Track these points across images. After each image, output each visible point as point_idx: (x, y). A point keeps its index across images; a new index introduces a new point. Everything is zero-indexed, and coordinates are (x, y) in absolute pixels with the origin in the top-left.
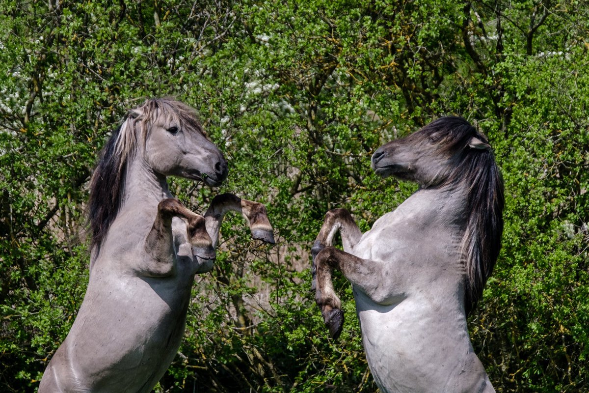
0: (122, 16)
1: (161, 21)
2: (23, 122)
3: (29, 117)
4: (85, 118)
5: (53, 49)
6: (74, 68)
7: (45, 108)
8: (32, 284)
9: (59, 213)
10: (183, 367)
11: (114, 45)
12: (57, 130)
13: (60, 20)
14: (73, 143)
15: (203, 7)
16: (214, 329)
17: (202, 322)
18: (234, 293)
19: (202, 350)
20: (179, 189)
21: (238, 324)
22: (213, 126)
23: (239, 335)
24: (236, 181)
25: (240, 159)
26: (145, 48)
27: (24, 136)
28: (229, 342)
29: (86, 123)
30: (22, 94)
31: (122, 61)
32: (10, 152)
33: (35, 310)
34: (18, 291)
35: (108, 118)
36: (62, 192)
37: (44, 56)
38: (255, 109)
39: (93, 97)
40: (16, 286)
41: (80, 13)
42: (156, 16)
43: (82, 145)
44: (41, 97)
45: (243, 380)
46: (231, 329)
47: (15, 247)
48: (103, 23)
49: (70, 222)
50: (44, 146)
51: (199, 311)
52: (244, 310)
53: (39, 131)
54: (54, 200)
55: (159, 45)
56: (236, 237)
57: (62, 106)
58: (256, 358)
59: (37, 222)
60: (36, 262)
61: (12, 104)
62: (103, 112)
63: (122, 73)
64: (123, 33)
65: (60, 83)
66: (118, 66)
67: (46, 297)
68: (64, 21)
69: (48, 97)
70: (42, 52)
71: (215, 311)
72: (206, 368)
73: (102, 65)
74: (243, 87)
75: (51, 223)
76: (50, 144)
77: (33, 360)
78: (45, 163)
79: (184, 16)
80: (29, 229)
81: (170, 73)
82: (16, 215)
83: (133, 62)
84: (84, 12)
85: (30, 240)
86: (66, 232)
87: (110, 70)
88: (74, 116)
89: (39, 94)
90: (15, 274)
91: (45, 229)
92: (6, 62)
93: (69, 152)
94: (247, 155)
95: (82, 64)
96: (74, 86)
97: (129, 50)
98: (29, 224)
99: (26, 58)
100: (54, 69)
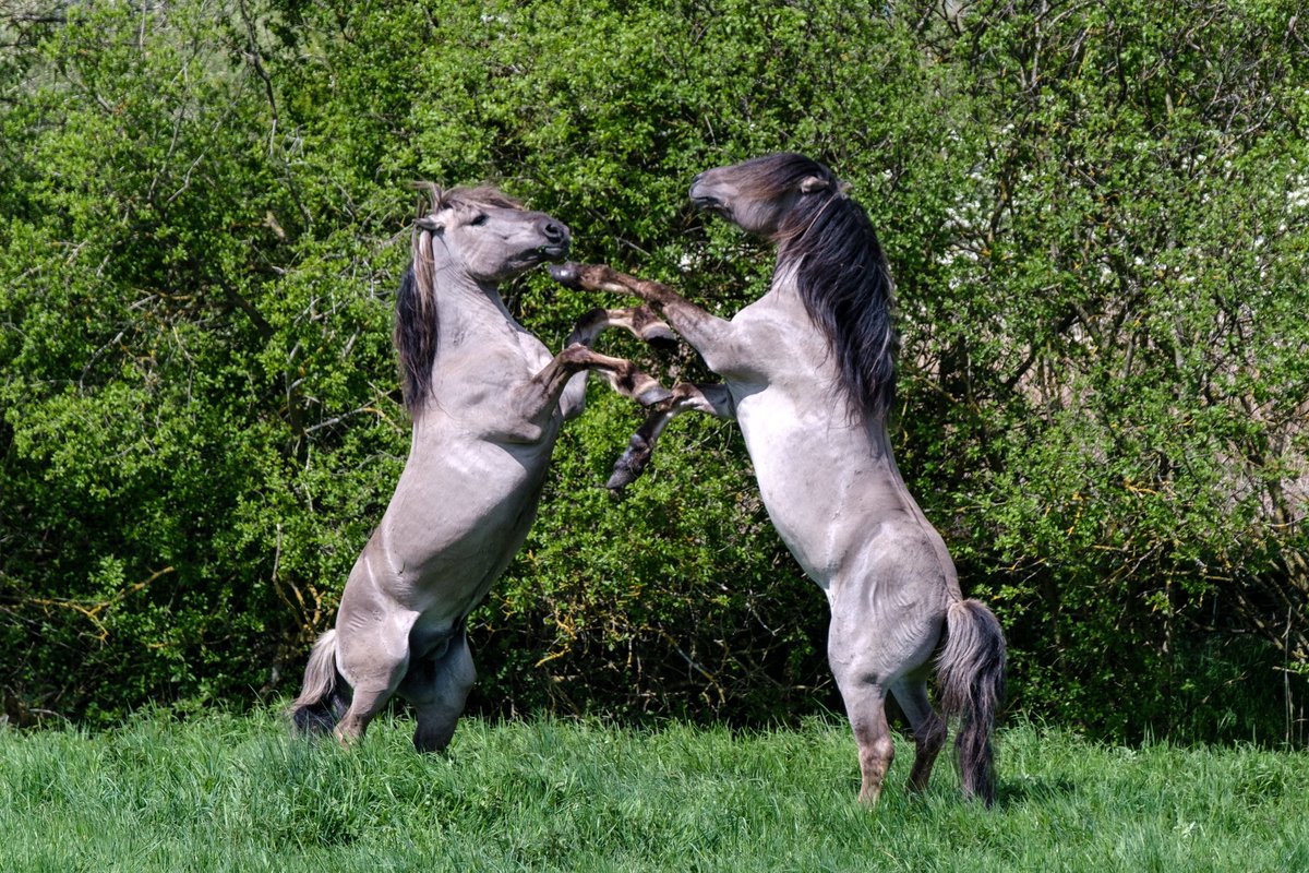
0: (1122, 98)
1: (1175, 106)
2: (986, 241)
3: (994, 234)
4: (1072, 237)
5: (1028, 142)
6: (1056, 169)
7: (1017, 222)
8: (997, 464)
9: (1034, 366)
10: (1200, 579)
11: (1111, 138)
12: (1031, 252)
13: (1037, 102)
14: (1055, 271)
15: (1231, 88)
16: (1243, 526)
17: (1227, 517)
18: (1271, 478)
19: (1225, 556)
20: (1197, 335)
21: (1274, 520)
22: (1243, 251)
23: (1275, 535)
24: (1274, 325)
25: (1280, 296)
26: (1153, 142)
27: (988, 260)
28: (1262, 545)
29: (1072, 244)
30: (984, 202)
31: (1123, 159)
32: (967, 282)
33: (1001, 500)
34: (977, 474)
35: (1104, 238)
36: (1039, 338)
37: (1015, 151)
38: (1300, 228)
39: (1082, 208)
40: (974, 465)
41: (1065, 93)
42: (1168, 99)
43: (1067, 275)
44: (1011, 206)
45: (1279, 596)
46: (1265, 526)
47: (974, 413)
48: (1096, 108)
49: (1050, 378)
50: (1015, 274)
51: (1224, 501)
52: (1284, 501)
53: (1008, 254)
54: (1027, 348)
55: (1171, 138)
56: (1274, 402)
57: (1039, 219)
58: (1297, 566)
59: (1004, 379)
60: (1003, 432)
61: (970, 216)
62: (1096, 229)
63: (1122, 177)
64: (1123, 122)
65: (1037, 188)
66: (1116, 166)
67: (1016, 482)
68: (1042, 103)
69: (1020, 207)
70: (1014, 145)
71: (1244, 502)
72: (1231, 580)
73: (1095, 165)
74: (1284, 197)
75: (1024, 379)
76: (1023, 273)
77: (997, 568)
78: (1016, 298)
79: (1205, 99)
80: (994, 387)
81: (1186, 177)
82: (975, 369)
83: (1136, 160)
84: (1070, 92)
85: (996, 403)
86: (1044, 392)
87: (1105, 172)
88: (1055, 234)
89: (1008, 203)
90: (972, 450)
91: (1016, 388)
92: (962, 158)
93: (1048, 283)
94: (1290, 289)
95: (1068, 163)
96: (1057, 193)
97: (1132, 145)
98: (995, 381)
99: (990, 153)
100: (1029, 170)
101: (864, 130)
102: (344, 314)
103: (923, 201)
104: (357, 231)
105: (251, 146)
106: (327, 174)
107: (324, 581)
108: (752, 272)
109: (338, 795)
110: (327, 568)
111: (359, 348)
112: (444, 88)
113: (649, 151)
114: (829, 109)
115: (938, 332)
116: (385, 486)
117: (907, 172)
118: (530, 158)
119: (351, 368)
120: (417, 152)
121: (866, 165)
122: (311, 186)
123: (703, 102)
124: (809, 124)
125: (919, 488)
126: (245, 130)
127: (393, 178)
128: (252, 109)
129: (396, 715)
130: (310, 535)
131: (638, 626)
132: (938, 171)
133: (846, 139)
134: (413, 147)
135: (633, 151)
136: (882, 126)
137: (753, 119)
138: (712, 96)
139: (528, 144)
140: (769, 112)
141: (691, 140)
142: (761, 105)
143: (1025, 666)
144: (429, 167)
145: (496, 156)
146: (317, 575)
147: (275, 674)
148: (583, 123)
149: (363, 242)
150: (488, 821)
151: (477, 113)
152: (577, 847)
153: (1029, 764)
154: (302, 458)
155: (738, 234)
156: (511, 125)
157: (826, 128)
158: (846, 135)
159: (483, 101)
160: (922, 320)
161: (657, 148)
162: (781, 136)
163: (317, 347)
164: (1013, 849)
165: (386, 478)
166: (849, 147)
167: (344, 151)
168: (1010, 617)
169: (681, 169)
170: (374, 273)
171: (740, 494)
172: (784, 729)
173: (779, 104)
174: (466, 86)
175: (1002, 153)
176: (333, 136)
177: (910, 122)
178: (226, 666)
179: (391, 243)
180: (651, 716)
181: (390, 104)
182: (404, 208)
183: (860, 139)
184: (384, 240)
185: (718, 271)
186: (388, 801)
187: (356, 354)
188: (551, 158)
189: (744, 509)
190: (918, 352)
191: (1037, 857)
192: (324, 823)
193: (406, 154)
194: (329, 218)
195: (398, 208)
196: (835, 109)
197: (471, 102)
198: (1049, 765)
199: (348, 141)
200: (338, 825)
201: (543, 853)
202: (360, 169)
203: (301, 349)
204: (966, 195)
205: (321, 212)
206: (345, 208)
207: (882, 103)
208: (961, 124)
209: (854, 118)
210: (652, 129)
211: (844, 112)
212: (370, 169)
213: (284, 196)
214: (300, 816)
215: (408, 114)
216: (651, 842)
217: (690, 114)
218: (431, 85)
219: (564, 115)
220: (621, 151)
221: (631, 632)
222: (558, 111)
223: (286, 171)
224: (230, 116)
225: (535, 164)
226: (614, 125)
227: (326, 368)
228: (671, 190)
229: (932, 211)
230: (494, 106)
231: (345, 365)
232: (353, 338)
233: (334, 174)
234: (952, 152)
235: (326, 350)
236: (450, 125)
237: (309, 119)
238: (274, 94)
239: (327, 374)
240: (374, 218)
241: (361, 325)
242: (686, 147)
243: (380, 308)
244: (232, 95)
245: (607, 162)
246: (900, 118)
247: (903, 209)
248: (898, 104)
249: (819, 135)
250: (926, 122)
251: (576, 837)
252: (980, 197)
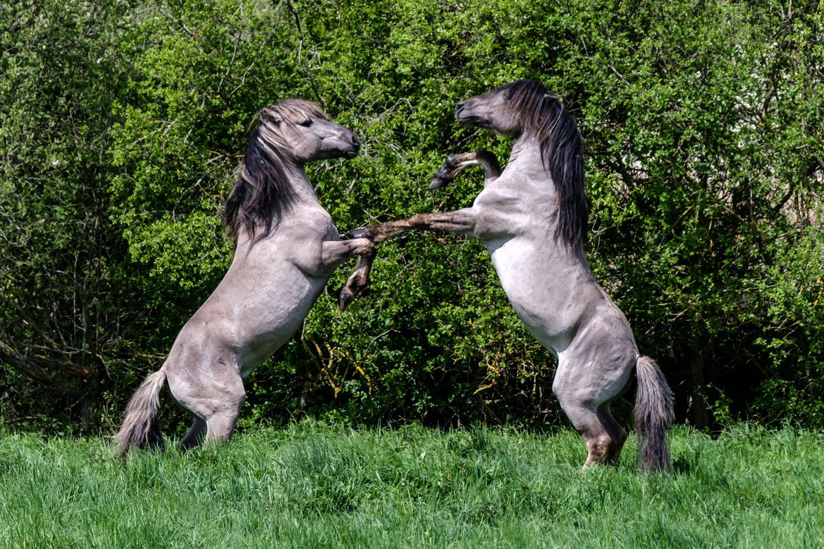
2: (761, 117)
3: (766, 113)
4: (815, 114)
5: (786, 54)
6: (804, 71)
7: (780, 105)
8: (769, 260)
9: (792, 198)
12: (790, 124)
13: (792, 28)
14: (804, 136)
27: (762, 129)
29: (815, 119)
30: (759, 93)
32: (749, 143)
33: (772, 283)
34: (756, 267)
36: (795, 179)
37: (779, 59)
39: (821, 96)
40: (755, 261)
41: (809, 23)
43: (812, 138)
44: (776, 95)
47: (754, 228)
49: (802, 205)
50: (780, 138)
53: (775, 125)
54: (787, 186)
57: (794, 103)
59: (773, 205)
60: (773, 240)
61: (751, 101)
65: (793, 83)
67: (781, 271)
68: (795, 29)
69: (782, 95)
70: (777, 56)
75: (786, 206)
76: (784, 137)
77: (769, 327)
78: (781, 153)
80: (767, 211)
82: (755, 199)
84: (812, 22)
85: (768, 221)
86: (798, 214)
88: (805, 113)
89: (774, 94)
90: (754, 251)
91: (781, 211)
92: (745, 64)
93: (801, 144)
95: (812, 68)
96: (805, 86)
98: (767, 207)
99: (763, 61)
100: (787, 71)
101: (683, 45)
102: (347, 166)
103: (722, 91)
104: (355, 112)
105: (286, 57)
106: (336, 75)
107: (335, 340)
108: (612, 137)
109: (344, 480)
110: (337, 331)
111: (358, 188)
112: (412, 19)
113: (545, 59)
114: (661, 32)
115: (731, 176)
116: (375, 278)
117: (710, 73)
118: (468, 64)
119: (352, 201)
120: (394, 61)
121: (684, 69)
122: (325, 83)
123: (580, 28)
124: (648, 42)
125: (720, 277)
126: (281, 46)
127: (379, 77)
128: (285, 33)
129: (382, 427)
130: (326, 310)
131: (540, 367)
132: (730, 72)
133: (672, 51)
134: (392, 57)
135: (535, 60)
136: (694, 43)
137: (611, 39)
138: (585, 24)
139: (467, 55)
140: (622, 34)
141: (572, 52)
142: (617, 30)
143: (788, 390)
144: (403, 70)
145: (446, 63)
146: (330, 336)
147: (303, 401)
148: (502, 42)
149: (360, 119)
150: (443, 495)
151: (434, 35)
152: (500, 511)
153: (790, 454)
155: (603, 113)
156: (456, 43)
157: (659, 44)
158: (671, 49)
159: (437, 27)
160: (722, 168)
161: (550, 58)
162: (630, 50)
163: (330, 188)
164: (780, 509)
165: (376, 272)
166: (673, 57)
167: (347, 60)
168: (778, 359)
169: (566, 71)
170: (367, 139)
171: (605, 281)
172: (634, 433)
173: (628, 29)
174: (426, 18)
175: (771, 59)
176: (339, 50)
177: (712, 41)
178: (270, 396)
179: (378, 120)
180: (548, 426)
181: (376, 30)
182: (387, 98)
183: (680, 52)
184: (374, 118)
185: (590, 137)
186: (377, 483)
187: (356, 192)
188: (482, 64)
189: (608, 291)
190: (718, 188)
191: (795, 513)
192: (335, 498)
193: (387, 62)
194: (337, 104)
195: (382, 97)
196: (664, 32)
197: (430, 28)
198: (803, 454)
199: (350, 54)
200: (344, 499)
201: (479, 516)
202: (357, 72)
203: (319, 189)
204: (748, 88)
205: (332, 100)
206: (347, 97)
207: (694, 28)
208: (744, 42)
209: (677, 38)
210: (547, 45)
211: (670, 34)
212: (364, 72)
213: (308, 89)
214: (320, 493)
215: (388, 36)
216: (548, 507)
217: (571, 35)
218: (404, 17)
219: (490, 37)
220: (527, 60)
221: (536, 371)
222: (486, 34)
223: (309, 73)
224: (272, 38)
225: (471, 68)
226: (522, 43)
227: (336, 201)
228: (560, 85)
229: (727, 97)
230: (445, 31)
231: (348, 199)
232: (354, 181)
233: (340, 75)
234: (739, 60)
235: (336, 190)
236: (416, 43)
237: (323, 40)
238: (301, 24)
239: (337, 205)
240: (367, 103)
241: (359, 174)
242: (569, 57)
243: (371, 162)
244: (273, 24)
245: (518, 66)
246: (706, 38)
247: (708, 96)
248: (705, 29)
249: (654, 49)
250: (723, 41)
251: (500, 504)
252: (757, 89)
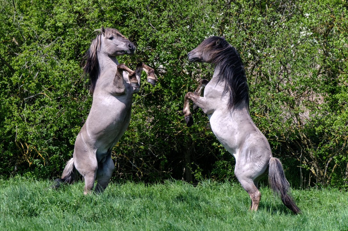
0: (254, 5)
1: (269, 7)
4: (240, 45)
5: (227, 18)
6: (235, 25)
10: (276, 141)
11: (251, 17)
13: (230, 7)
15: (284, 2)
16: (288, 126)
17: (284, 123)
18: (296, 112)
19: (283, 134)
20: (275, 72)
21: (297, 124)
22: (288, 49)
23: (297, 128)
24: (297, 69)
25: (298, 61)
26: (262, 18)
28: (294, 131)
29: (240, 47)
31: (254, 23)
35: (249, 45)
37: (224, 20)
38: (304, 42)
39: (243, 36)
41: (238, 4)
42: (267, 6)
45: (299, 146)
46: (295, 126)
48: (246, 8)
51: (283, 119)
52: (300, 119)
55: (268, 17)
56: (297, 91)
57: (231, 40)
58: (304, 137)
62: (247, 42)
63: (254, 27)
64: (254, 12)
65: (230, 31)
66: (252, 24)
68: (231, 7)
70: (223, 19)
71: (289, 119)
72: (285, 141)
73: (246, 24)
74: (299, 34)
79: (277, 5)
81: (272, 28)
83: (258, 23)
84: (239, 4)
87: (249, 26)
88: (235, 44)
89: (222, 35)
92: (209, 22)
94: (301, 60)
95: (239, 24)
96: (236, 32)
97: (257, 18)
99: (217, 21)
100: (228, 26)
101: (181, 14)
102: (35, 66)
103: (198, 34)
104: (38, 43)
105: (9, 19)
106: (30, 27)
107: (30, 142)
108: (150, 54)
109: (33, 202)
110: (30, 138)
111: (39, 76)
112: (63, 2)
113: (121, 20)
114: (172, 8)
115: (202, 72)
116: (46, 115)
117: (193, 26)
118: (87, 22)
119: (37, 82)
120: (55, 20)
121: (182, 24)
122: (25, 30)
123: (136, 6)
124: (166, 13)
125: (197, 115)
126: (7, 14)
127: (49, 28)
128: (9, 8)
129: (50, 180)
130: (26, 129)
131: (118, 154)
132: (202, 26)
133: (176, 17)
134: (54, 19)
135: (116, 20)
136: (186, 13)
137: (150, 11)
138: (138, 5)
139: (87, 18)
140: (155, 9)
141: (133, 17)
142: (152, 7)
143: (227, 166)
144: (59, 25)
145: (78, 22)
146: (27, 140)
147: (16, 168)
148: (102, 12)
149: (40, 46)
150: (76, 209)
151: (72, 9)
152: (101, 217)
153: (228, 193)
154: (23, 107)
155: (146, 44)
156: (82, 13)
157: (171, 14)
158: (176, 16)
159: (74, 6)
160: (198, 68)
161: (123, 19)
162: (158, 16)
163: (28, 76)
164: (224, 217)
165: (47, 112)
166: (177, 19)
167: (35, 20)
168: (223, 152)
169: (130, 25)
170: (43, 55)
171: (147, 117)
172: (159, 184)
173: (157, 7)
174: (69, 2)
175: (220, 21)
176: (32, 16)
177: (194, 12)
178: (2, 166)
179: (48, 46)
180: (122, 180)
181: (48, 7)
182: (52, 37)
183: (180, 17)
184: (46, 45)
185: (141, 54)
186: (47, 204)
187: (38, 77)
188: (93, 22)
189: (148, 121)
190: (197, 77)
191: (231, 220)
192: (29, 211)
193: (52, 21)
194: (31, 39)
195: (50, 36)
196: (173, 8)
197: (71, 6)
198: (234, 194)
199: (36, 17)
200: (33, 211)
201: (91, 218)
202: (39, 25)
203: (23, 76)
204: (210, 33)
205: (28, 38)
206: (35, 36)
207: (186, 7)
208: (208, 13)
209: (179, 11)
210: (122, 14)
211: (176, 9)
212: (42, 26)
213: (18, 33)
214: (22, 208)
215: (53, 9)
216: (122, 216)
217: (132, 10)
218: (59, 2)
219: (97, 10)
220: (113, 20)
221: (116, 156)
222: (95, 9)
223: (18, 26)
224: (2, 10)
225: (89, 24)
226: (111, 13)
227: (30, 81)
228: (127, 31)
229: (201, 37)
230: (77, 7)
231: (35, 81)
232: (38, 73)
233: (32, 27)
234: (206, 20)
235: (30, 76)
236: (65, 13)
237: (25, 11)
238: (15, 4)
239: (30, 83)
240: (43, 39)
241: (40, 69)
242: (131, 19)
243: (45, 64)
244: (3, 4)
245: (109, 23)
246: (192, 11)
247: (193, 37)
248: (191, 7)
249: (169, 16)
250: (199, 12)
251: (101, 214)
252: (214, 33)
